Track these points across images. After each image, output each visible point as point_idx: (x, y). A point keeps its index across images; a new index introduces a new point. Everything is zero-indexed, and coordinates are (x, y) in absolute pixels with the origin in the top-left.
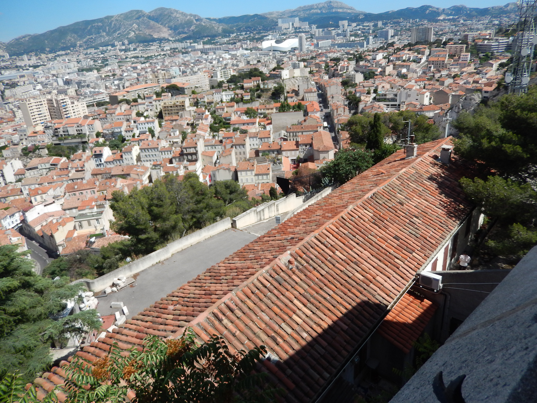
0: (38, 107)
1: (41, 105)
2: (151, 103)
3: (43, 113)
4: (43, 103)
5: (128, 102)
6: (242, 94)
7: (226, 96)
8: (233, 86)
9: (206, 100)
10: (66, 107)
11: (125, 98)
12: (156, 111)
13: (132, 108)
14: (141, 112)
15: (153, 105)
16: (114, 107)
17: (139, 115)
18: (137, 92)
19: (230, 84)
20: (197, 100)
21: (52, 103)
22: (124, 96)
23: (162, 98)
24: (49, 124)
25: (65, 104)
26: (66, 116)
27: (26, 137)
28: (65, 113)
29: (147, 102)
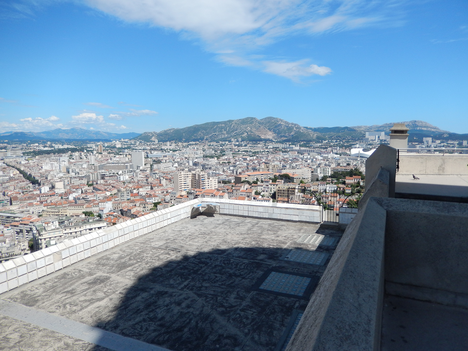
0: (185, 178)
1: (187, 177)
2: (267, 186)
3: (187, 183)
4: (189, 176)
5: (248, 182)
6: (343, 188)
7: (330, 188)
8: (335, 181)
9: (312, 189)
10: (204, 180)
11: (247, 180)
12: (271, 193)
13: (252, 187)
14: (258, 192)
15: (269, 188)
16: (239, 185)
17: (257, 193)
18: (256, 177)
19: (333, 179)
20: (305, 188)
21: (195, 177)
22: (246, 178)
23: (277, 183)
24: (192, 191)
25: (204, 178)
26: (202, 187)
27: (175, 198)
28: (202, 185)
29: (264, 184)
